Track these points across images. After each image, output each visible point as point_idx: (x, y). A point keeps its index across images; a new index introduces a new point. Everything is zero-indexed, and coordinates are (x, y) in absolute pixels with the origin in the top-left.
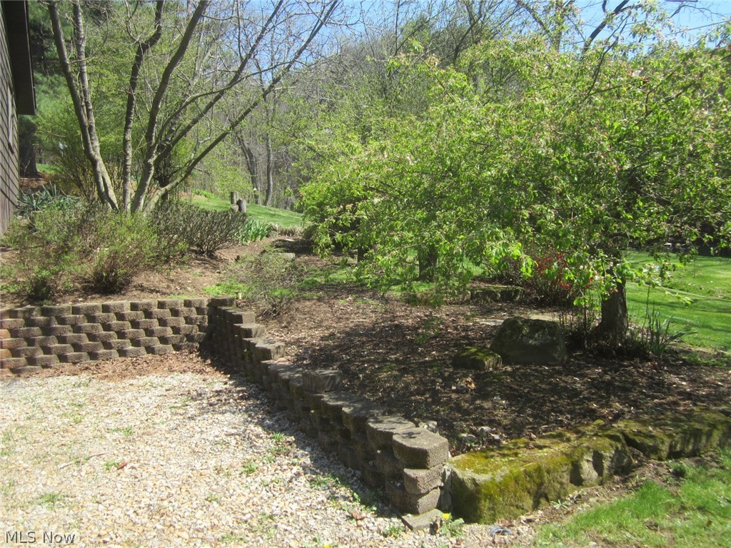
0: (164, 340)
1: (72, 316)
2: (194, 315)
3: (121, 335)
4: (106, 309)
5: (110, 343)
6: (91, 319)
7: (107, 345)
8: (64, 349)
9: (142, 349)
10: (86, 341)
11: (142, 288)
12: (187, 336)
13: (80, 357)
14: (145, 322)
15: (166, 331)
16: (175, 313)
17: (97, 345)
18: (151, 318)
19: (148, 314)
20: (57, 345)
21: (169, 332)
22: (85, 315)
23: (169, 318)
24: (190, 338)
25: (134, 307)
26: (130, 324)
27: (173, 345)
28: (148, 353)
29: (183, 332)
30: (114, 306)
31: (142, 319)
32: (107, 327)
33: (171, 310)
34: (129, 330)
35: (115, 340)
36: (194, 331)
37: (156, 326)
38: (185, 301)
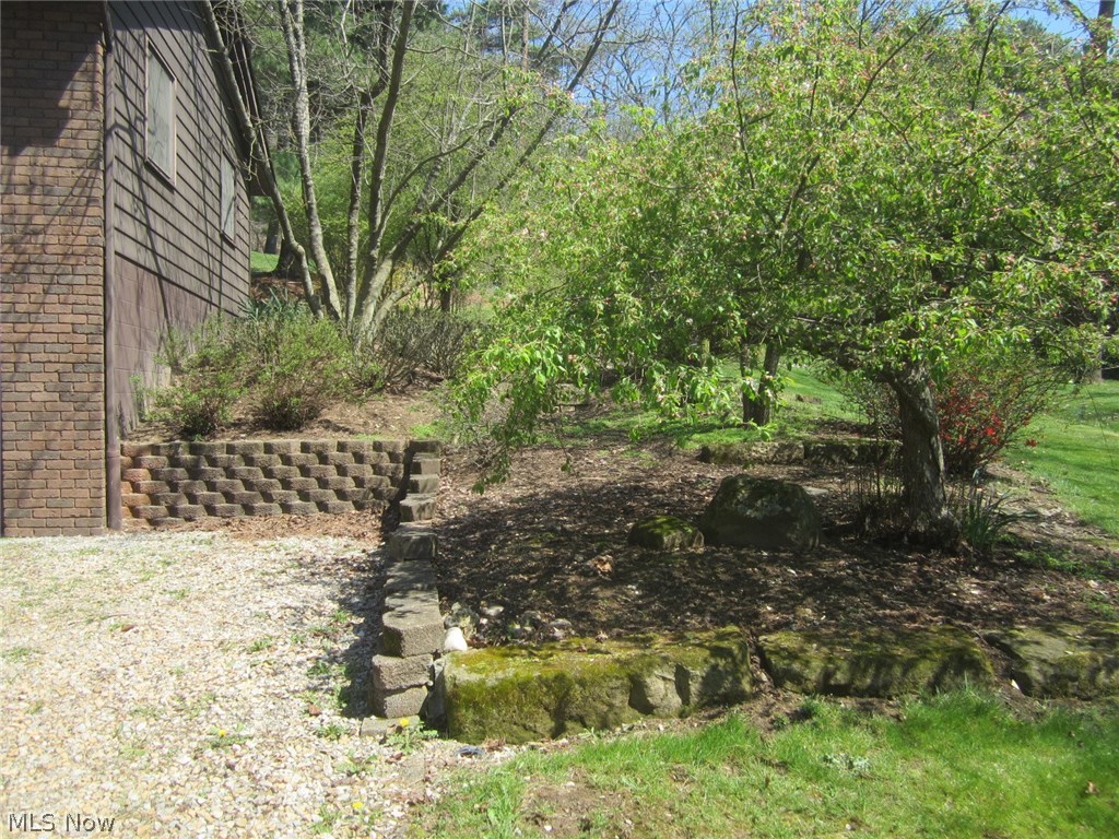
0: (341, 494)
1: (225, 455)
2: (386, 463)
3: (286, 484)
4: (268, 449)
5: (271, 495)
6: (249, 461)
7: (268, 498)
8: (213, 498)
9: (312, 505)
10: (241, 490)
11: (328, 425)
12: (373, 490)
13: (231, 511)
14: (317, 469)
15: (344, 482)
16: (359, 458)
17: (255, 495)
18: (326, 464)
19: (323, 459)
20: (205, 492)
21: (350, 485)
22: (242, 455)
23: (351, 464)
24: (377, 493)
25: (305, 448)
26: (298, 471)
27: (354, 503)
28: (320, 511)
29: (367, 486)
30: (278, 445)
31: (315, 464)
32: (269, 473)
33: (355, 454)
34: (297, 478)
35: (278, 491)
36: (384, 484)
37: (332, 474)
38: (375, 443)
